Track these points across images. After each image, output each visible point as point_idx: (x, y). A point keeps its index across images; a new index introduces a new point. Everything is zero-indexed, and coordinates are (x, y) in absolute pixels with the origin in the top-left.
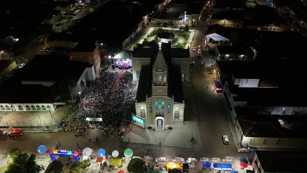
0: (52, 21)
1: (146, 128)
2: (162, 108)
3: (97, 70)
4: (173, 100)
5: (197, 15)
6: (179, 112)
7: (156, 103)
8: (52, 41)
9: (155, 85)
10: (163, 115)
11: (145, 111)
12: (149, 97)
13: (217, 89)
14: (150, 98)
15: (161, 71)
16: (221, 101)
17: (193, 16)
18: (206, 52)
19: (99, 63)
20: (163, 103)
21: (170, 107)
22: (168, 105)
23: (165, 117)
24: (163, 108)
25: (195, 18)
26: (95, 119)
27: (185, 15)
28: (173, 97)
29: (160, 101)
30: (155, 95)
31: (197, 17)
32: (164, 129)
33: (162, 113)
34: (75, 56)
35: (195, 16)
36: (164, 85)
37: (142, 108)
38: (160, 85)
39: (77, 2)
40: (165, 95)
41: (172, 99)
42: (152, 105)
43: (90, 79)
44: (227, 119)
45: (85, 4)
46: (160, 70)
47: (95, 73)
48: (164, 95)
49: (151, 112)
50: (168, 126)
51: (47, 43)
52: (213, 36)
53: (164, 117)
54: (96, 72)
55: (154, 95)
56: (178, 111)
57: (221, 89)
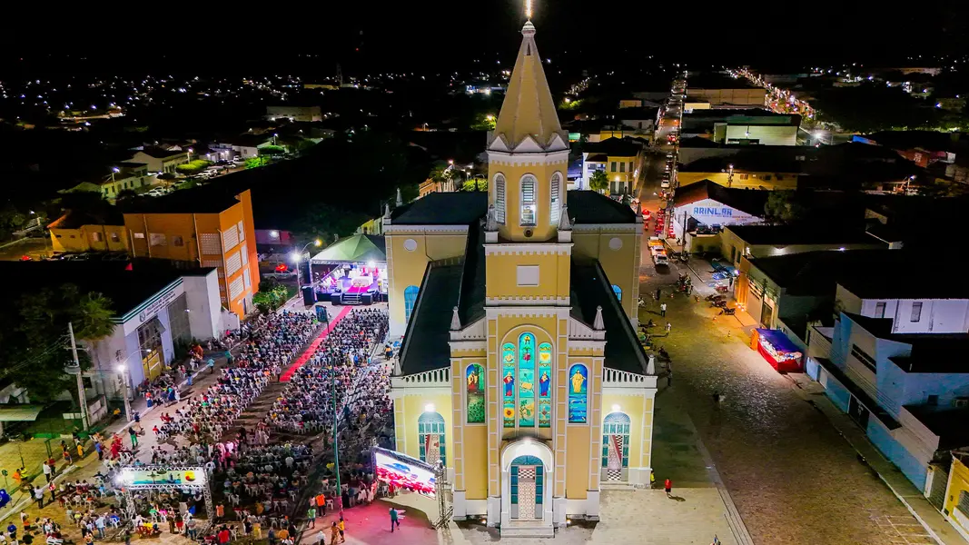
0: (107, 189)
1: (452, 524)
2: (539, 391)
3: (236, 300)
4: (602, 335)
5: (626, 160)
6: (627, 431)
7: (508, 357)
8: (76, 227)
9: (502, 240)
10: (545, 432)
11: (443, 429)
12: (465, 322)
13: (780, 358)
14: (473, 330)
15: (536, 146)
16: (811, 402)
17: (614, 164)
18: (686, 254)
19: (247, 273)
20: (545, 357)
21: (585, 383)
22: (571, 375)
23: (555, 443)
24: (544, 388)
25: (622, 170)
26: (167, 476)
27: (586, 164)
28: (599, 321)
29: (530, 345)
30: (503, 301)
31: (627, 166)
32: (547, 523)
33: (537, 424)
34: (142, 236)
35: (622, 164)
36: (554, 239)
37: (430, 408)
38: (528, 237)
39: (212, 152)
40: (559, 301)
41: (595, 329)
42: (485, 371)
43: (197, 332)
44: (876, 476)
45: (240, 161)
46: (528, 143)
47: (222, 310)
48: (552, 301)
49: (478, 417)
50: (572, 509)
51: (58, 236)
52: (701, 211)
53: (550, 447)
54: (225, 305)
55: (496, 301)
56: (622, 422)
57: (797, 355)
